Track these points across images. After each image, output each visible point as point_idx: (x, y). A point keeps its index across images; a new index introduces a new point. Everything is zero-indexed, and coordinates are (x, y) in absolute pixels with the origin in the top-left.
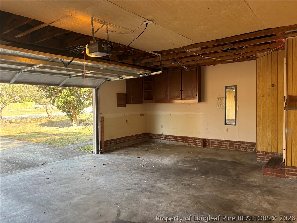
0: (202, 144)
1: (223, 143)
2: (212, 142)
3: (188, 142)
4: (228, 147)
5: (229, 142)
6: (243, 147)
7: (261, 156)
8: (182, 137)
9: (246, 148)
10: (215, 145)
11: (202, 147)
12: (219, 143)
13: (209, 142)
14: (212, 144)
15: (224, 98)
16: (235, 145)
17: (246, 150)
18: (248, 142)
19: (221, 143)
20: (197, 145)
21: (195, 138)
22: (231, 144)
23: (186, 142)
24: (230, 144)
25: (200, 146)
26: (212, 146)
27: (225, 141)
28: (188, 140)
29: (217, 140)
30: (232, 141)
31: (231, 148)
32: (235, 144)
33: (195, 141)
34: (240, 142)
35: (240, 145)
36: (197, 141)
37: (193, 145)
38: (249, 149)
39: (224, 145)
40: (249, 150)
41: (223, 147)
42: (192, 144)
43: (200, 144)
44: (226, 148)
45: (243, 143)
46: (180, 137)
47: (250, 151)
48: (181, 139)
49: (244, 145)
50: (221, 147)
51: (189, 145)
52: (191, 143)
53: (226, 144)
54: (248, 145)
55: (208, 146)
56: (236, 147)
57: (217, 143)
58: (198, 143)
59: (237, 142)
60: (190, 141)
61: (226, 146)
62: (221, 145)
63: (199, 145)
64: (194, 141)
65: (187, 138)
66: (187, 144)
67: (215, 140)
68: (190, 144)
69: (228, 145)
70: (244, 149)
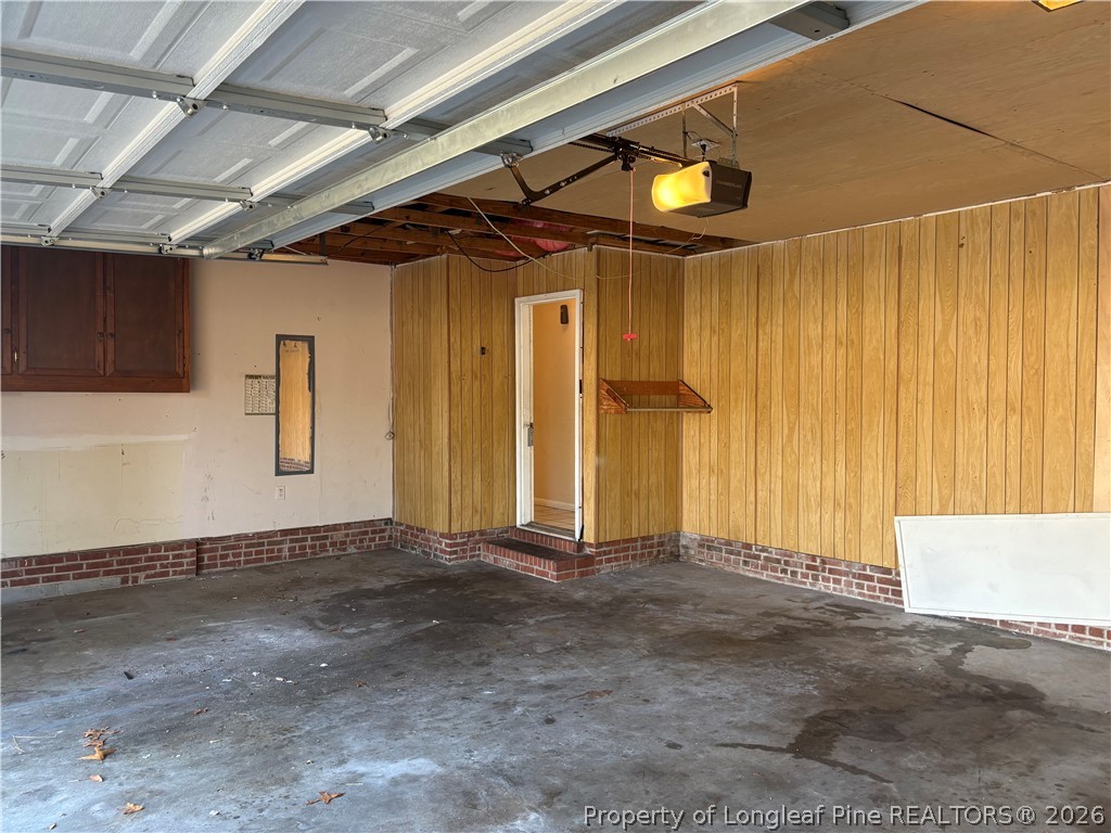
0: (192, 563)
1: (269, 544)
2: (224, 548)
3: (118, 572)
4: (286, 553)
5: (291, 534)
6: (333, 544)
7: (458, 549)
8: (86, 555)
9: (345, 543)
10: (239, 555)
11: (189, 576)
12: (252, 545)
13: (211, 550)
14: (227, 556)
15: (272, 377)
16: (309, 543)
17: (345, 550)
18: (349, 524)
19: (262, 544)
20: (167, 574)
21: (156, 547)
22: (297, 541)
23: (107, 573)
24: (292, 541)
25: (182, 573)
26: (223, 565)
27: (273, 534)
28: (120, 563)
29: (246, 537)
30: (298, 529)
31: (297, 556)
32: (309, 536)
33: (159, 558)
34: (327, 528)
35: (326, 538)
36: (167, 558)
37: (147, 577)
38: (352, 546)
39: (272, 551)
40: (352, 550)
41: (270, 559)
42: (142, 575)
43: (181, 565)
44: (278, 558)
45: (335, 527)
46: (71, 556)
47: (355, 551)
48: (80, 567)
49: (338, 536)
50: (262, 560)
51: (125, 581)
52: (139, 569)
53: (281, 542)
54: (350, 531)
55: (209, 566)
56: (313, 547)
57: (247, 546)
58: (173, 565)
59: (316, 529)
60: (131, 561)
61: (280, 550)
62: (261, 552)
63: (175, 573)
64: (151, 559)
65: (114, 551)
66: (115, 581)
67: (238, 537)
68: (131, 575)
69: (286, 547)
70: (339, 549)
